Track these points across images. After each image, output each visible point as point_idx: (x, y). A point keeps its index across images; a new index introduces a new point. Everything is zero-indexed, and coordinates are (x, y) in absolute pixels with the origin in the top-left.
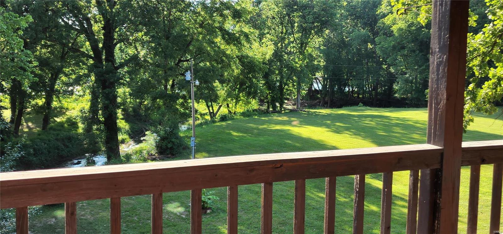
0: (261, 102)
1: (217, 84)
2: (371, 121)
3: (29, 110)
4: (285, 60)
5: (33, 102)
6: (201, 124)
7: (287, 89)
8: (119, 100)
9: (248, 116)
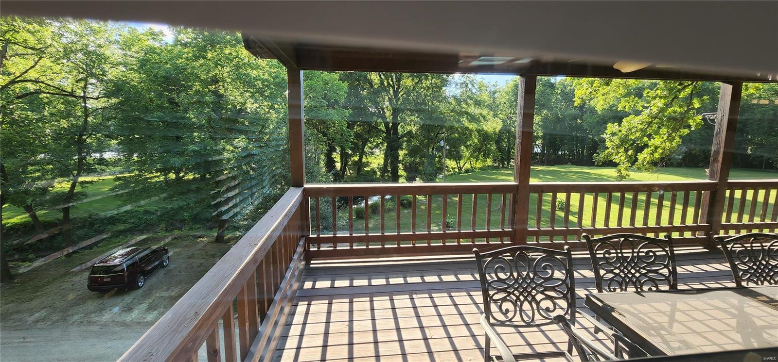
0: (495, 161)
1: (463, 148)
2: (574, 175)
3: (350, 163)
4: (512, 132)
5: (352, 159)
6: (452, 174)
7: (513, 152)
8: (400, 158)
9: (484, 170)
